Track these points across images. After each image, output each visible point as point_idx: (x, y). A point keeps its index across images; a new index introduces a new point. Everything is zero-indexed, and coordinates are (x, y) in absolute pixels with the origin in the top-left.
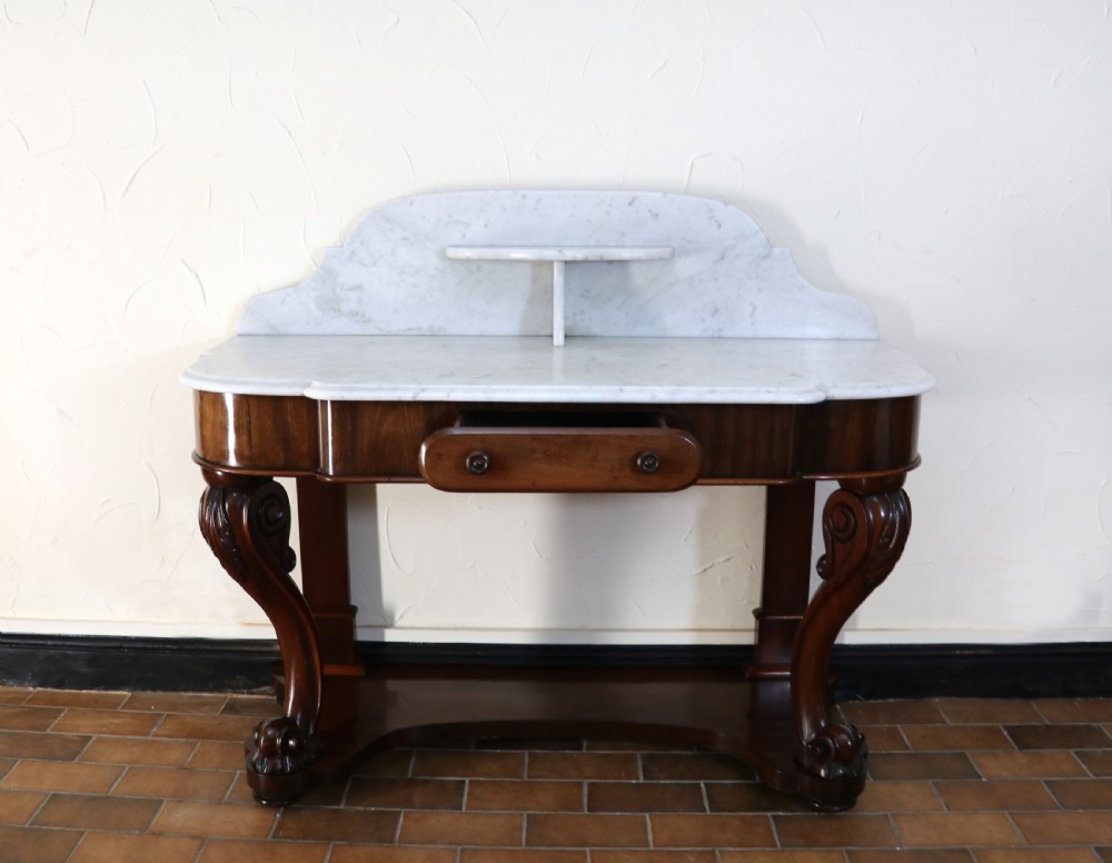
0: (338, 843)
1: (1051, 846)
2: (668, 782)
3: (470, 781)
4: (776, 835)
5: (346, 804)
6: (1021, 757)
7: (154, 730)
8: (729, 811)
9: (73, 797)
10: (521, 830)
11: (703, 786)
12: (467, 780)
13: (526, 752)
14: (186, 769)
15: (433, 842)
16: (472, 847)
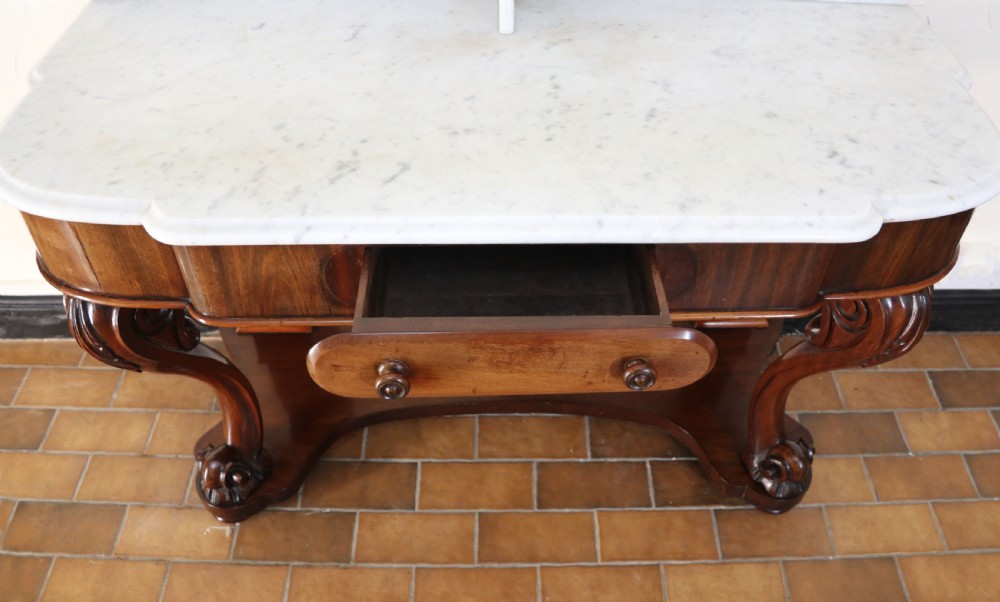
0: (296, 563)
1: (969, 551)
2: (615, 460)
3: (423, 463)
4: (717, 540)
5: (303, 505)
6: (945, 419)
7: (115, 396)
8: (674, 505)
9: (40, 506)
10: (473, 539)
11: (648, 466)
12: (419, 461)
13: (477, 416)
14: (145, 456)
15: (387, 560)
16: (426, 565)
